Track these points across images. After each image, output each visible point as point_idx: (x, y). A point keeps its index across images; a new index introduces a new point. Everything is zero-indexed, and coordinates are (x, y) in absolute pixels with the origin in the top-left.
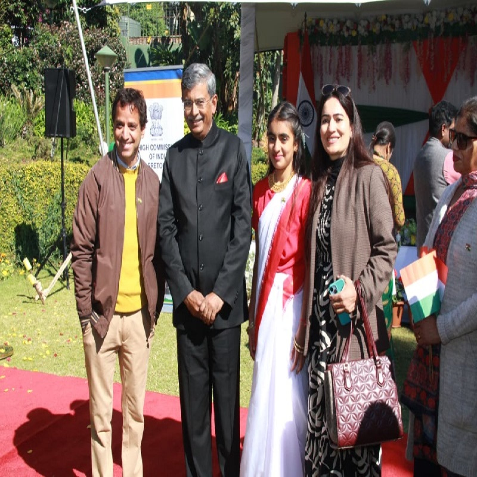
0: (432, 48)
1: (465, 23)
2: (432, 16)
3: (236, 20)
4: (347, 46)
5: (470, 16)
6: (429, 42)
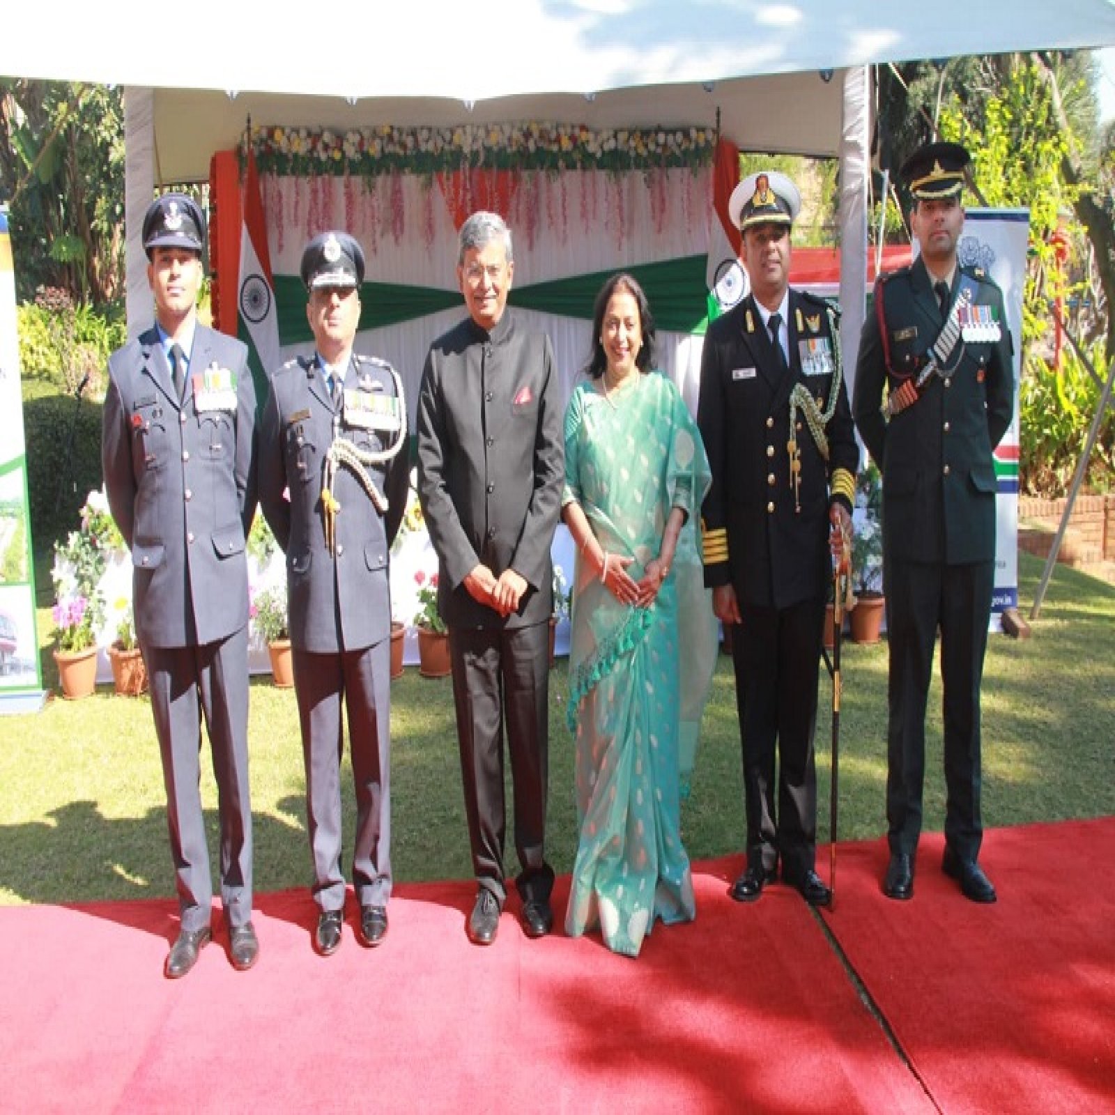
0: (468, 187)
1: (514, 148)
2: (465, 132)
3: (112, 127)
4: (326, 176)
5: (522, 140)
6: (462, 175)
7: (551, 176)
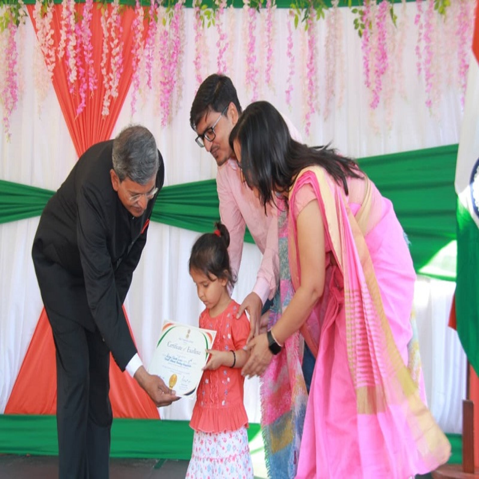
0: (74, 27)
6: (64, 10)
7: (206, 17)
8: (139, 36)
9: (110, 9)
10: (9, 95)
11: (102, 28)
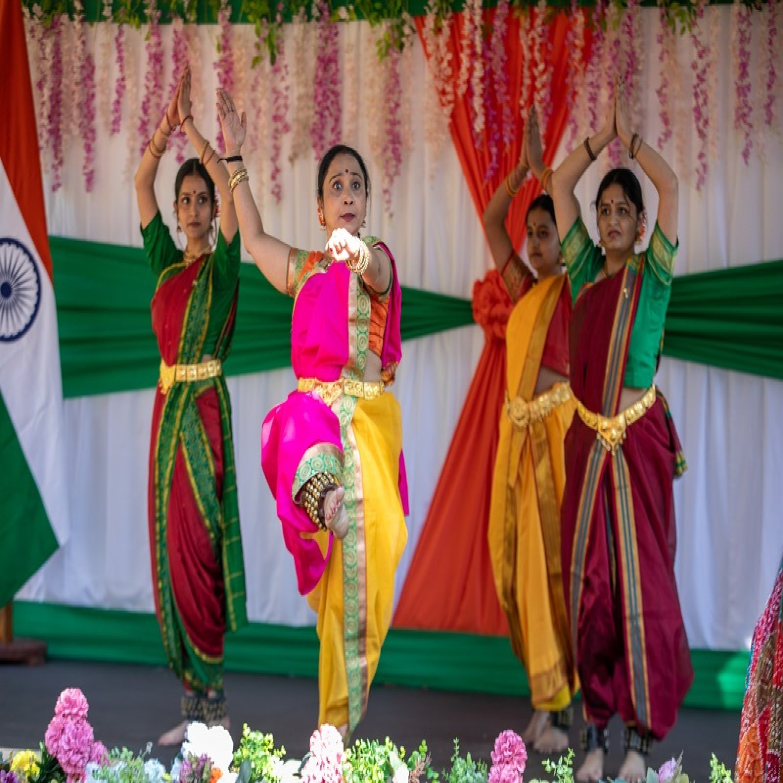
4: (181, 25)
6: (467, 22)
7: (677, 20)
8: (577, 55)
9: (533, 17)
10: (389, 154)
11: (521, 46)
